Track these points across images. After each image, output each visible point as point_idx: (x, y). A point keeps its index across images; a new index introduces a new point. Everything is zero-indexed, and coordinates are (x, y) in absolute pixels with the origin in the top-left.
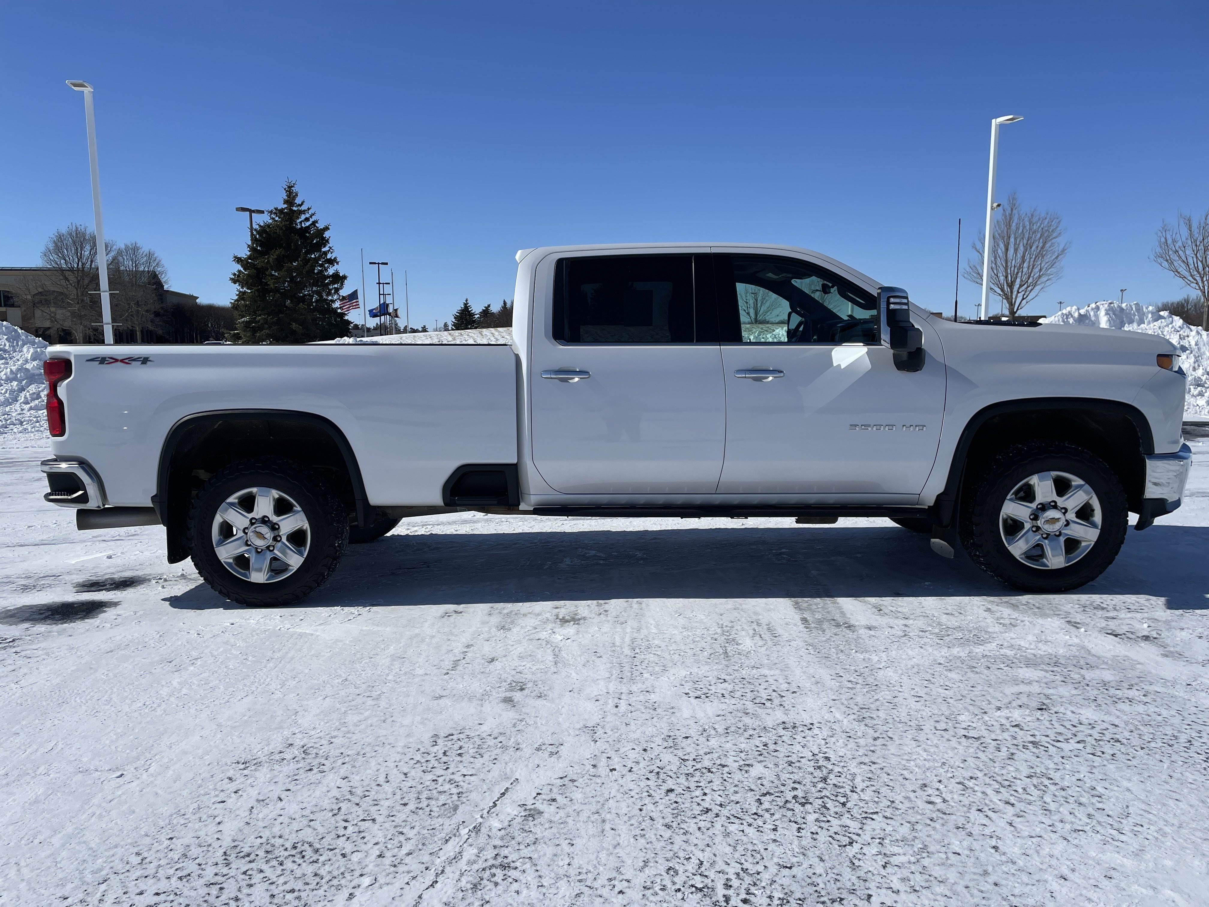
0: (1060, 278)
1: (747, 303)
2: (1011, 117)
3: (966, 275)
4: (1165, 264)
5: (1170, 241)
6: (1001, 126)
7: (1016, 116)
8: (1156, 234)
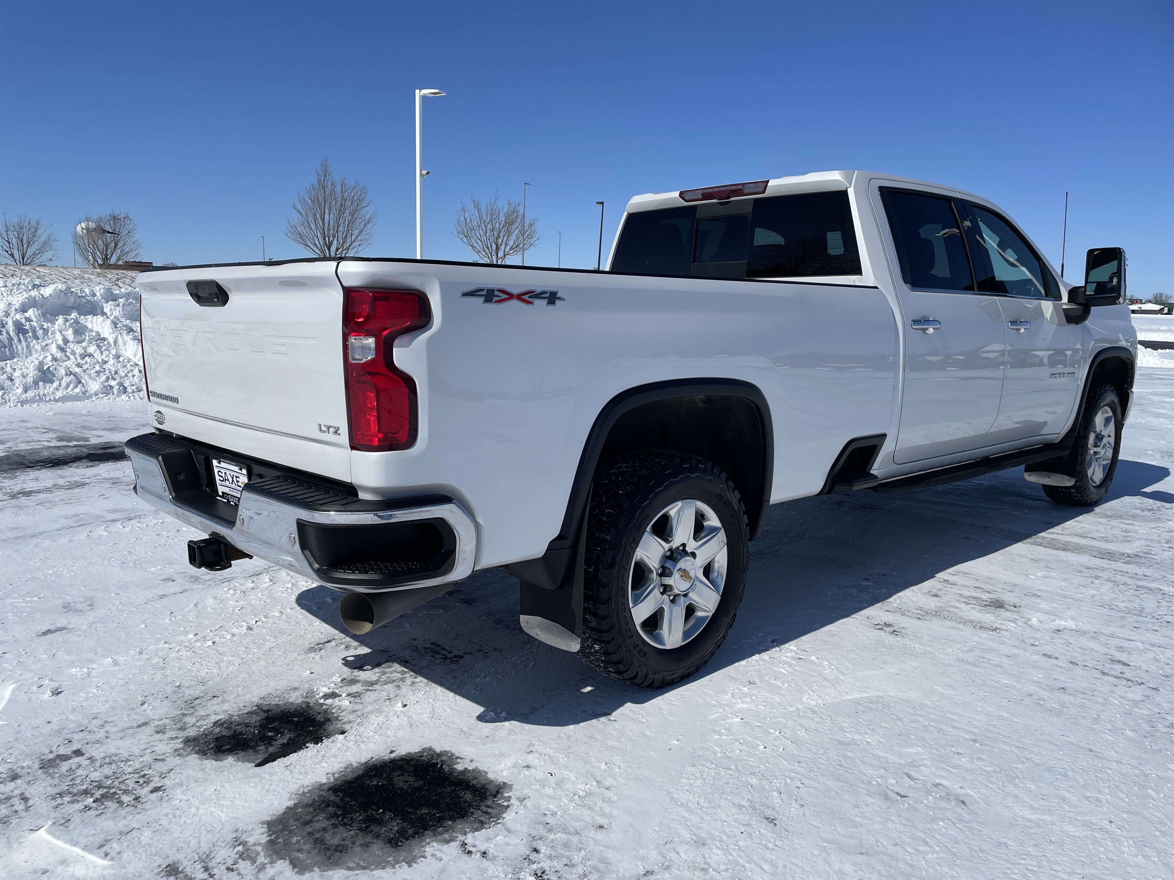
0: (370, 244)
1: (9, 243)
2: (437, 91)
3: (289, 234)
4: (465, 239)
5: (468, 221)
6: (424, 98)
7: (441, 92)
8: (457, 213)
